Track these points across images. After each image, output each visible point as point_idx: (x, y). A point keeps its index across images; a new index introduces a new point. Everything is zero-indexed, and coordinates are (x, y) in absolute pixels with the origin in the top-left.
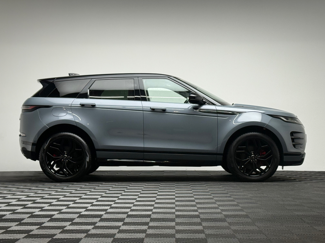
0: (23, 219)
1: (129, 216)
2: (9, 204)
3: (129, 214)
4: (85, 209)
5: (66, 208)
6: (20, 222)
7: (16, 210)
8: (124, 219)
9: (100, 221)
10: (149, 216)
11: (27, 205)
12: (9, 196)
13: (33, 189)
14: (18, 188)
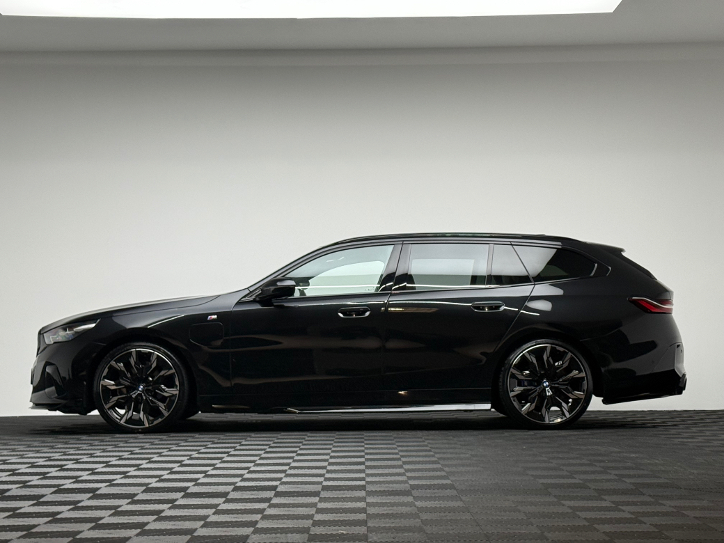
0: (43, 496)
1: (237, 489)
2: (14, 473)
3: (237, 485)
4: (158, 479)
5: (121, 478)
6: (37, 500)
7: (29, 481)
8: (229, 493)
9: (183, 497)
10: (274, 488)
11: (48, 473)
12: (14, 460)
13: (59, 446)
14: (29, 446)
